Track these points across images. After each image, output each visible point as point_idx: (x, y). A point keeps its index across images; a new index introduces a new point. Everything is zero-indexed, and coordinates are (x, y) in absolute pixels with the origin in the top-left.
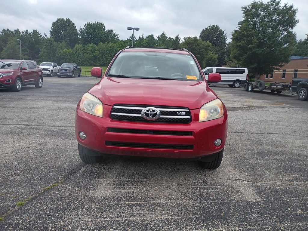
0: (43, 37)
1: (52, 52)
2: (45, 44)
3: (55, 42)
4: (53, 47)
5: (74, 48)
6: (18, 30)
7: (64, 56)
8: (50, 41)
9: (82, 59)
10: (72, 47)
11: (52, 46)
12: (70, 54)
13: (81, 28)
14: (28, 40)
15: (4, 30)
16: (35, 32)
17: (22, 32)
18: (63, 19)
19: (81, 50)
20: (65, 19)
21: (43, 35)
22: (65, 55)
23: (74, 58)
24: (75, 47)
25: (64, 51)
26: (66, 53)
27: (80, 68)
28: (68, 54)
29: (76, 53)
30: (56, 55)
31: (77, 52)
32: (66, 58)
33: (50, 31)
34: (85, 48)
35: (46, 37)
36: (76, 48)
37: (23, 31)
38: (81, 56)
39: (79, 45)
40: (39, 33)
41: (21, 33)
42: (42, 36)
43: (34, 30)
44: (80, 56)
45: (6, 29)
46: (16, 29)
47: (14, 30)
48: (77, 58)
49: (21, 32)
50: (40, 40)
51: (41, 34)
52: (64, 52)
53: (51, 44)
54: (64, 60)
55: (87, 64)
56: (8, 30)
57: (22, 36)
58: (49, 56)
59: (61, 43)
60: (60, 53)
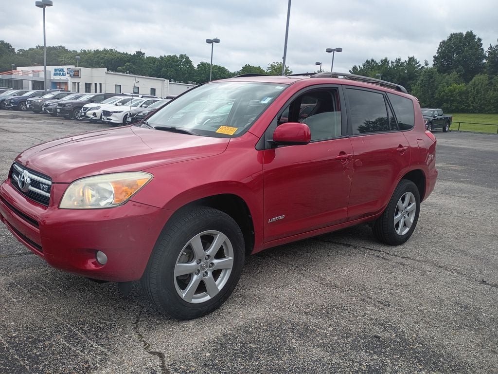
0: (423, 67)
1: (429, 90)
2: (422, 78)
3: (438, 74)
4: (433, 82)
5: (470, 83)
6: (386, 59)
7: (449, 97)
8: (429, 72)
9: (483, 102)
10: (467, 81)
11: (432, 80)
12: (461, 94)
13: (491, 46)
14: (398, 74)
15: (367, 62)
16: (412, 60)
17: (392, 62)
18: (461, 34)
19: (483, 85)
20: (464, 33)
21: (423, 64)
22: (451, 96)
23: (468, 100)
24: (473, 80)
25: (451, 87)
26: (455, 91)
27: (451, 118)
28: (458, 93)
29: (473, 91)
30: (436, 96)
31: (474, 88)
32: (453, 100)
33: (434, 57)
34: (493, 81)
35: (426, 67)
36: (475, 82)
37: (394, 61)
38: (481, 96)
39: (482, 77)
40: (417, 62)
41: (390, 65)
42: (421, 67)
43: (410, 57)
44: (479, 95)
45: (370, 59)
46: (384, 59)
47: (380, 60)
48: (472, 100)
49: (390, 62)
50: (417, 72)
51: (419, 63)
52: (450, 91)
53: (432, 78)
54: (448, 103)
55: (490, 110)
56: (373, 60)
57: (391, 68)
58: (425, 97)
59: (449, 74)
60: (444, 91)
